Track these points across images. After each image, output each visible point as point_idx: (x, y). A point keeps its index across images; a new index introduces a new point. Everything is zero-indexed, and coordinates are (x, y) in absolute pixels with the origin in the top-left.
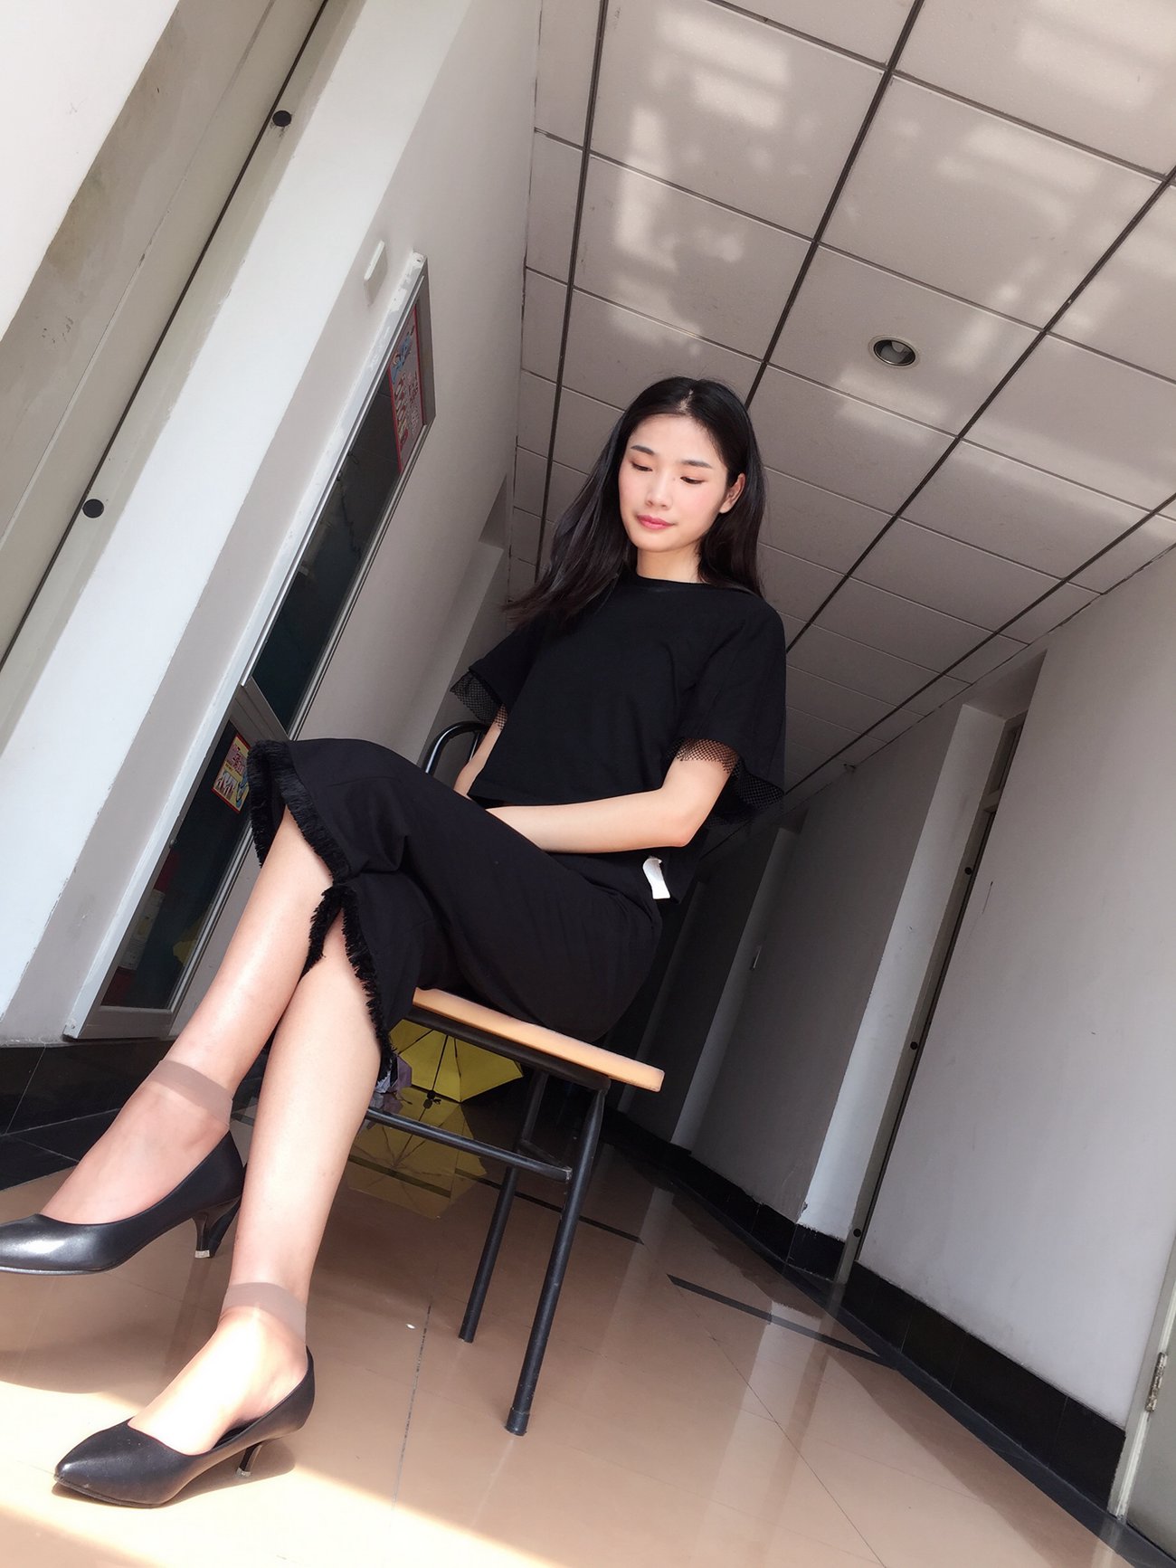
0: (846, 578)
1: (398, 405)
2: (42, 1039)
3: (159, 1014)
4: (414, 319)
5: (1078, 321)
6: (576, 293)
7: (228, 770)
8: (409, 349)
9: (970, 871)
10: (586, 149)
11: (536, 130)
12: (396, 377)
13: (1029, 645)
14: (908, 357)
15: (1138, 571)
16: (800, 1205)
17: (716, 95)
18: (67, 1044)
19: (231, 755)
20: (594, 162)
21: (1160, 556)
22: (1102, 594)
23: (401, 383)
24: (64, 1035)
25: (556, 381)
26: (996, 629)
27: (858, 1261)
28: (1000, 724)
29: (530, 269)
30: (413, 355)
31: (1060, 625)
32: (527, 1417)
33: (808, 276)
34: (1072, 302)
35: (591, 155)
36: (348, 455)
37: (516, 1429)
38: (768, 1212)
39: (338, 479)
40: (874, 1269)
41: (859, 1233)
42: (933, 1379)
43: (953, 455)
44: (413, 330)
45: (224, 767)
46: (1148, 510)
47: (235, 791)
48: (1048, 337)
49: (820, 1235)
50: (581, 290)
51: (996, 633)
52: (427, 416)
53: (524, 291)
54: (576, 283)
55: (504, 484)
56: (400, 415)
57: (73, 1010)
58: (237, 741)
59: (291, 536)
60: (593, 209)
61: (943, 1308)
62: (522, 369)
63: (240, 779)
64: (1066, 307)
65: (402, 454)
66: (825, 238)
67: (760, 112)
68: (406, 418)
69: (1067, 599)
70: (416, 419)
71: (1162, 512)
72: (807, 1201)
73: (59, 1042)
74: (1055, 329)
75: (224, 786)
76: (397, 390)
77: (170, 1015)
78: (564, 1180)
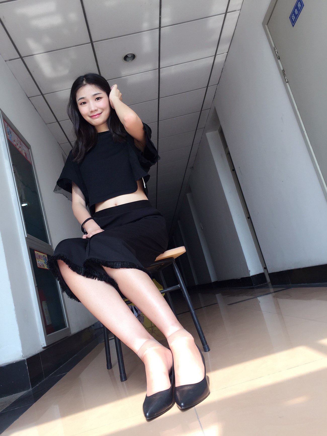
0: (158, 122)
1: (18, 147)
2: (37, 351)
3: (66, 329)
4: (6, 123)
5: (165, 21)
6: (45, 96)
7: (38, 260)
8: (11, 132)
9: (233, 170)
10: (21, 57)
11: (5, 61)
12: (12, 140)
13: (210, 108)
14: (134, 57)
15: (222, 72)
16: (248, 272)
17: (43, 23)
18: (45, 349)
19: (37, 256)
20: (25, 59)
21: (224, 65)
22: (218, 84)
23: (14, 141)
24: (43, 348)
25: (56, 121)
26: (200, 110)
27: (269, 273)
28: (217, 132)
29: (30, 97)
30: (13, 133)
31: (214, 99)
32: (208, 346)
33: (96, 53)
34: (161, 16)
35: (23, 58)
36: (13, 165)
37: (207, 350)
38: (243, 279)
39: (14, 173)
40: (273, 272)
41: (265, 268)
42: (302, 284)
43: (161, 74)
44: (8, 127)
45: (37, 260)
46: (214, 56)
47: (45, 265)
48: (162, 29)
49: (257, 275)
50: (46, 94)
51: (201, 111)
52: (28, 147)
53: (32, 104)
54: (43, 93)
55: (63, 156)
56: (20, 149)
57: (41, 340)
58: (36, 252)
59: (12, 194)
60: (34, 71)
61: (293, 267)
62: (46, 124)
63: (44, 261)
64: (160, 18)
65: (28, 159)
66: (93, 40)
67: (57, 20)
68: (23, 150)
69: (211, 90)
70: (26, 149)
71: (217, 54)
72: (249, 270)
73: (43, 350)
74: (162, 26)
75: (41, 265)
76: (15, 143)
77: (68, 328)
78: (179, 288)
